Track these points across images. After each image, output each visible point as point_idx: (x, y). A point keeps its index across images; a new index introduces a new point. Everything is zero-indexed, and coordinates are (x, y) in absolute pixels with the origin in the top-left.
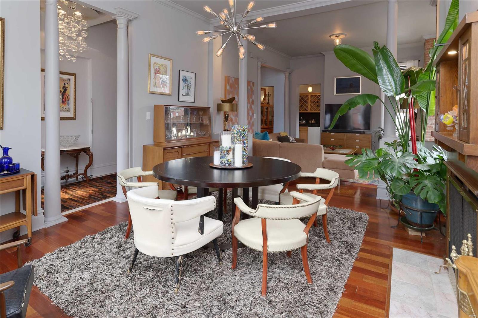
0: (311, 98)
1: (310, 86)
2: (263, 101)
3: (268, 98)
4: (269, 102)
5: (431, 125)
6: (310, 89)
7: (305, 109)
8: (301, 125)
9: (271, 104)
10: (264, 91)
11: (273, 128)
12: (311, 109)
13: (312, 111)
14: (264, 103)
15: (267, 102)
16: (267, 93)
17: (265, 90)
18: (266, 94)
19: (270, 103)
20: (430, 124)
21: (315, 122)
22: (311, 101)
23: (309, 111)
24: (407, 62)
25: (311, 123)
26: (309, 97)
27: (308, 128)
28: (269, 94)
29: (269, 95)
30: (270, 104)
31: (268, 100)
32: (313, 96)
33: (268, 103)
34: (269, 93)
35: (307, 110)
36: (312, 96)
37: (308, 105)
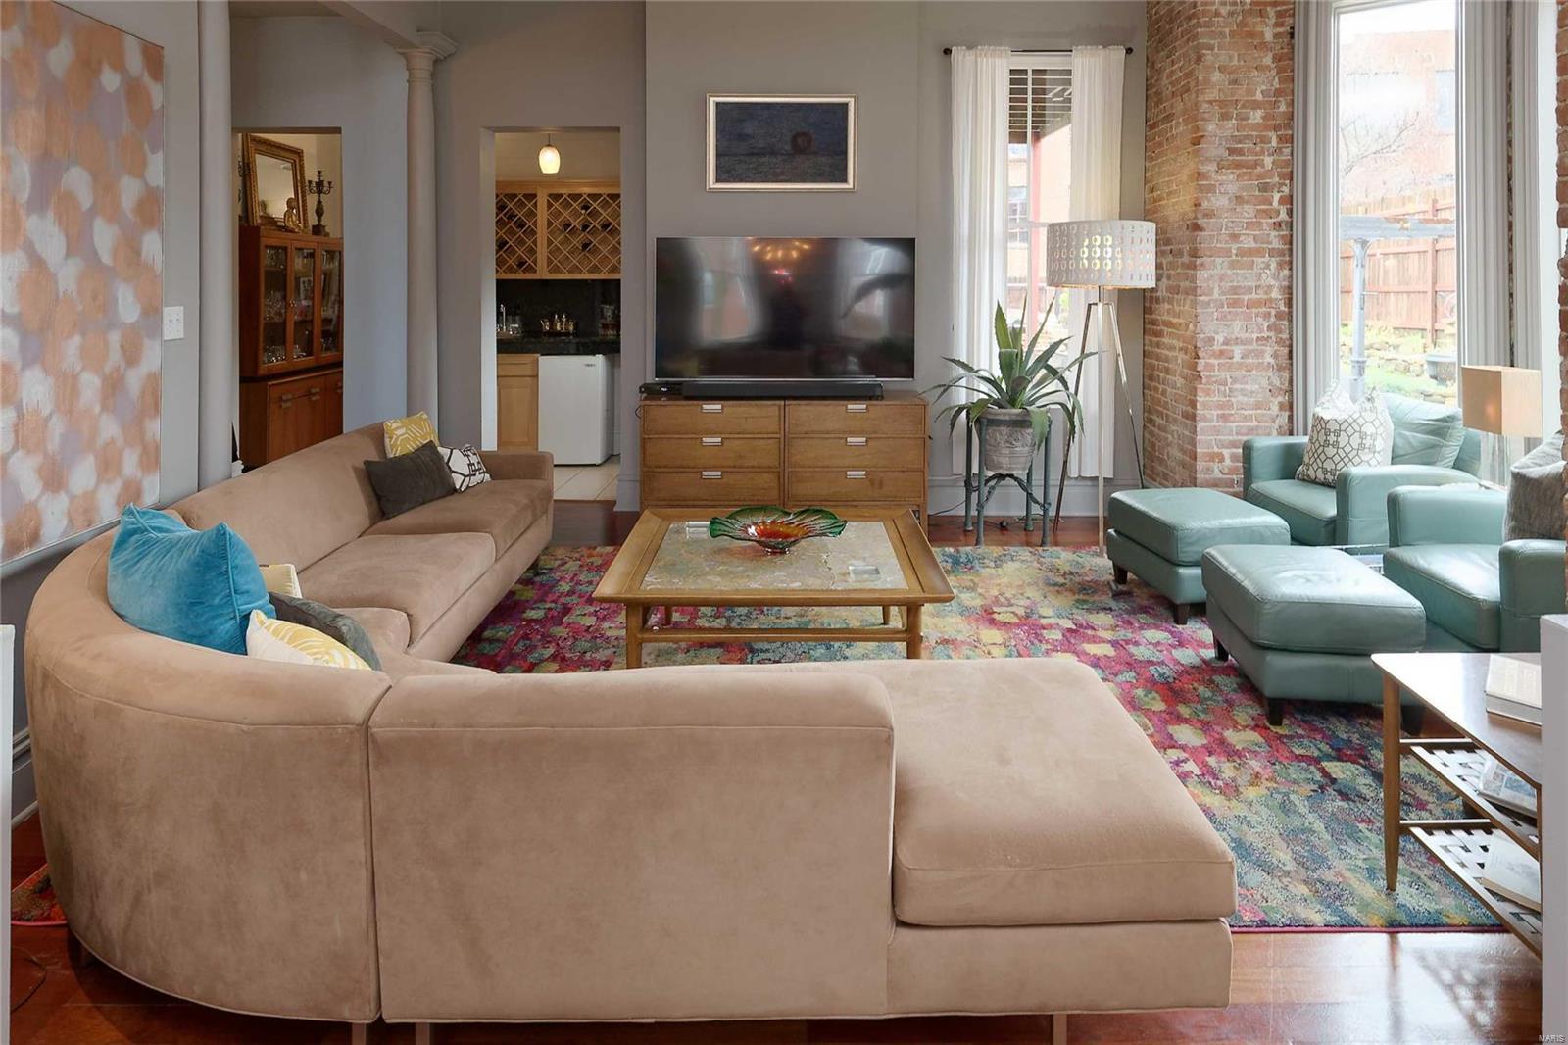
0: (550, 205)
1: (549, 146)
2: (288, 214)
3: (320, 202)
4: (323, 223)
5: (1225, 347)
6: (550, 161)
7: (521, 264)
8: (504, 346)
9: (332, 236)
10: (294, 165)
11: (340, 364)
12: (550, 261)
13: (556, 270)
14: (291, 225)
15: (313, 220)
16: (311, 175)
17: (301, 159)
18: (307, 178)
19: (327, 230)
20: (1221, 340)
21: (571, 328)
22: (550, 224)
23: (543, 273)
24: (1073, 53)
25: (553, 334)
26: (542, 201)
27: (537, 361)
28: (326, 179)
29: (320, 184)
30: (327, 235)
31: (319, 212)
32: (561, 195)
33: (318, 230)
34: (320, 172)
35: (531, 269)
36: (557, 197)
37: (535, 243)
